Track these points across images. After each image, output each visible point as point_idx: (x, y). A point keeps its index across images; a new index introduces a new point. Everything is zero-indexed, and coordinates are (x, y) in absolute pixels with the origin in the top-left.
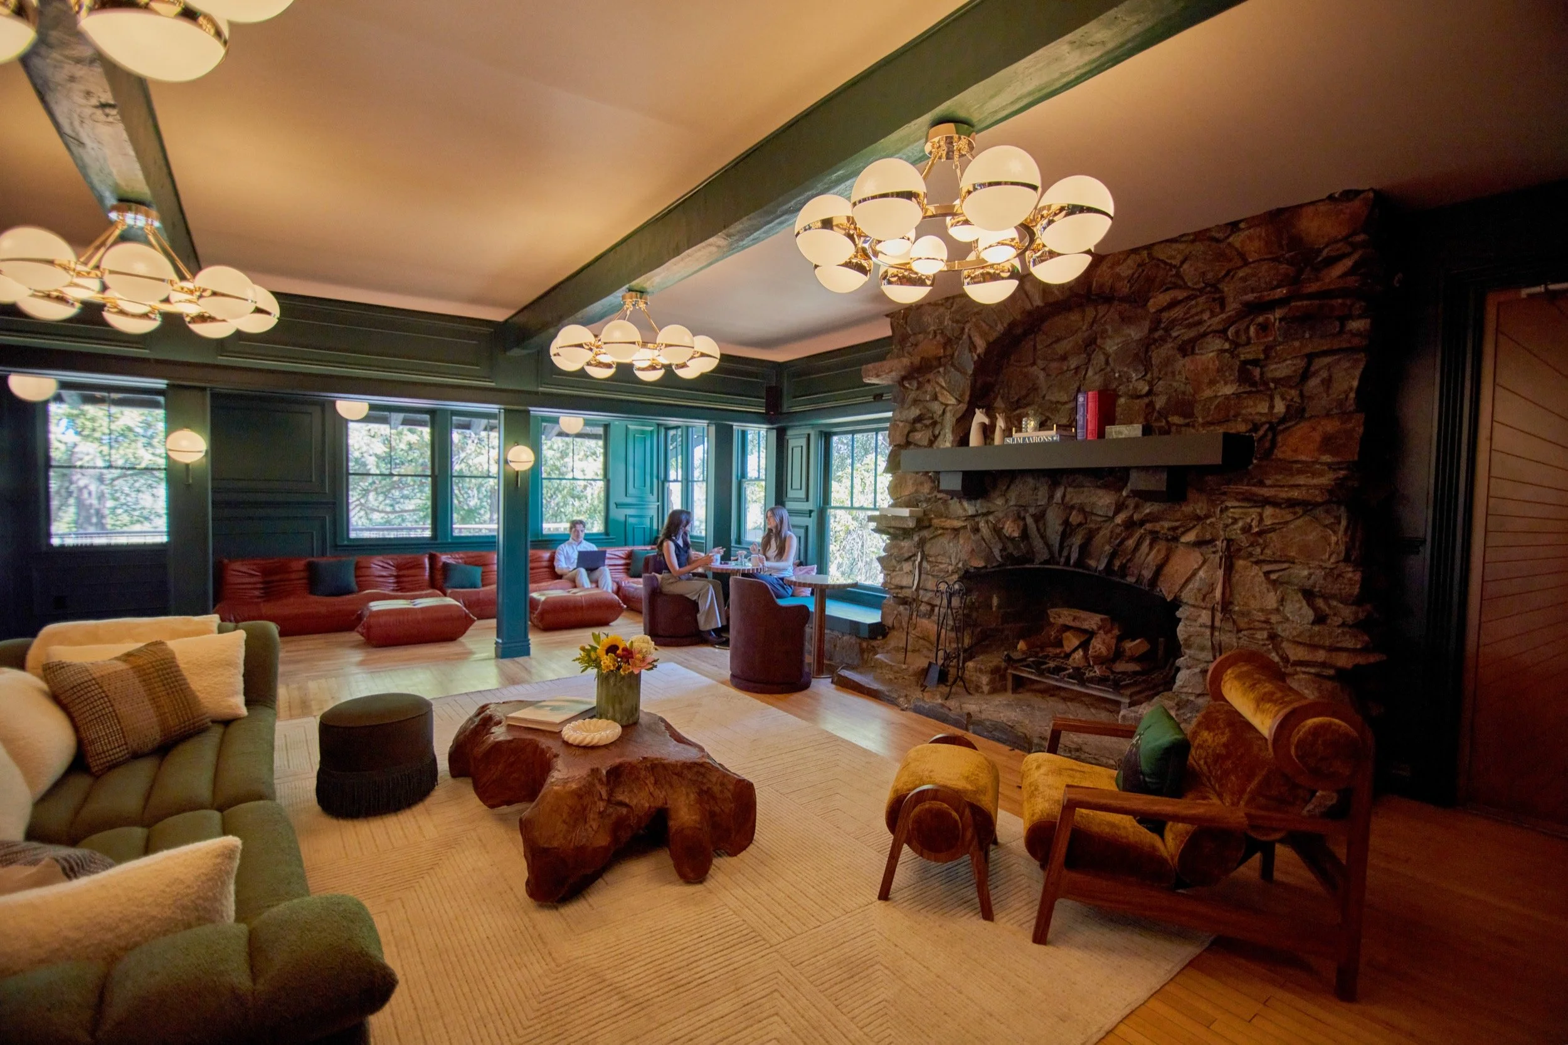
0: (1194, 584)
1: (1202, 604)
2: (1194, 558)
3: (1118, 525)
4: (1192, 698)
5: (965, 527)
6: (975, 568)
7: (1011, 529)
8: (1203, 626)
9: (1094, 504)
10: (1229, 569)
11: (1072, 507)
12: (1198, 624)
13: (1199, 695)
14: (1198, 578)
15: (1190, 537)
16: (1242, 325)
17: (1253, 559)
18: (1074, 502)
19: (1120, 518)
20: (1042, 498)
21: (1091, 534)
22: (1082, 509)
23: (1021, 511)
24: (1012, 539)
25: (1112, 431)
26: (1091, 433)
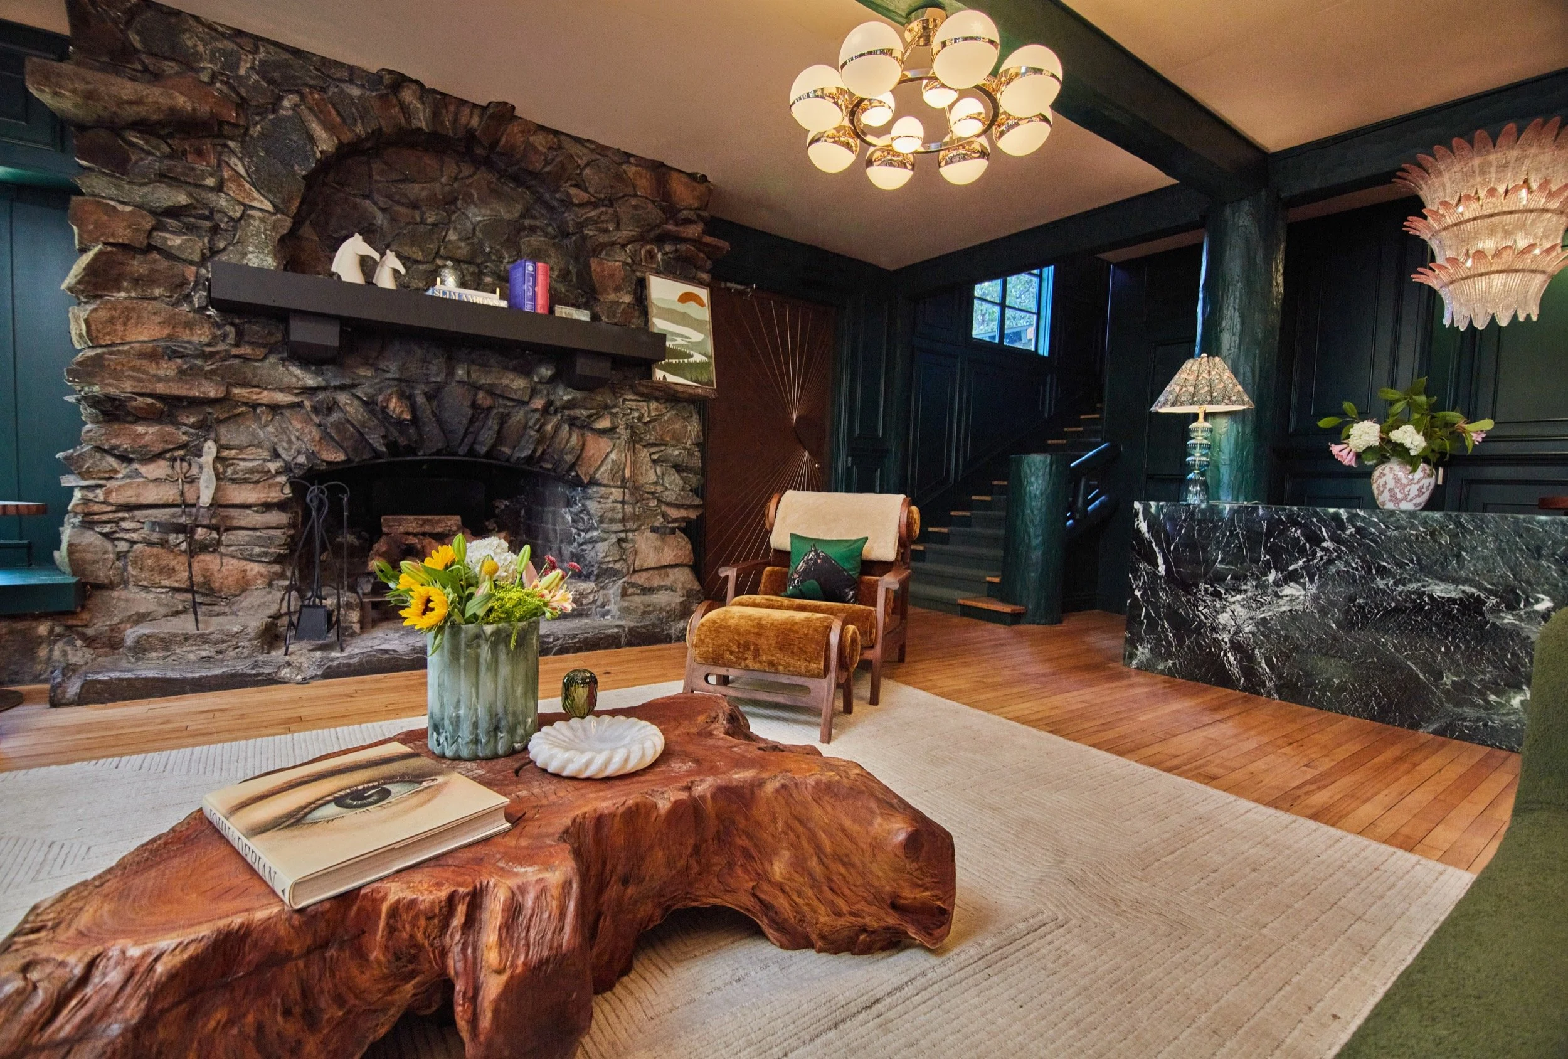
0: (607, 466)
1: (611, 484)
2: (605, 444)
3: (535, 411)
4: (611, 565)
5: (300, 405)
6: (328, 463)
7: (398, 409)
8: (615, 501)
9: (507, 386)
11: (480, 388)
12: (610, 500)
13: (615, 561)
14: (609, 460)
15: (602, 424)
16: (637, 245)
17: (644, 443)
18: (482, 381)
19: (538, 403)
20: (436, 372)
21: (503, 419)
22: (490, 391)
23: (405, 388)
24: (400, 423)
25: (562, 311)
26: (541, 308)
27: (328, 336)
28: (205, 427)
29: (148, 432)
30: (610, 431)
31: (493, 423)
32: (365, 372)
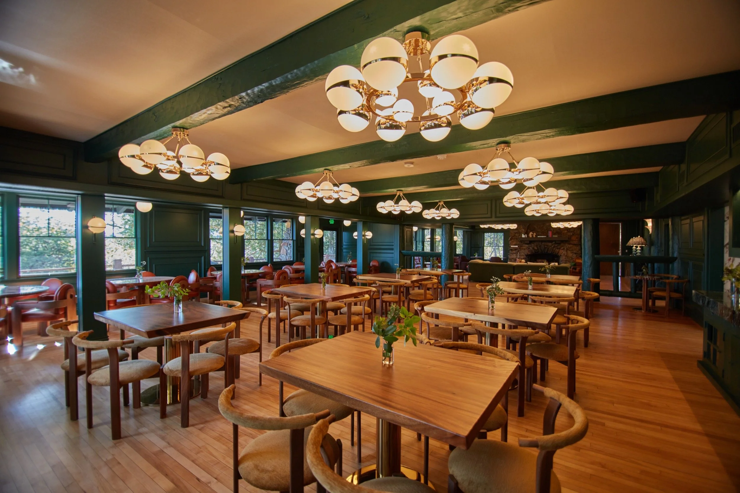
0: (562, 254)
1: (564, 256)
2: (563, 251)
5: (526, 249)
7: (536, 248)
10: (567, 252)
11: (545, 245)
12: (563, 258)
15: (562, 248)
19: (553, 246)
20: (540, 244)
21: (548, 249)
22: (547, 245)
23: (537, 246)
24: (536, 250)
25: (554, 236)
26: (551, 236)
27: (528, 242)
28: (518, 251)
29: (514, 251)
30: (563, 249)
31: (547, 249)
32: (533, 245)
